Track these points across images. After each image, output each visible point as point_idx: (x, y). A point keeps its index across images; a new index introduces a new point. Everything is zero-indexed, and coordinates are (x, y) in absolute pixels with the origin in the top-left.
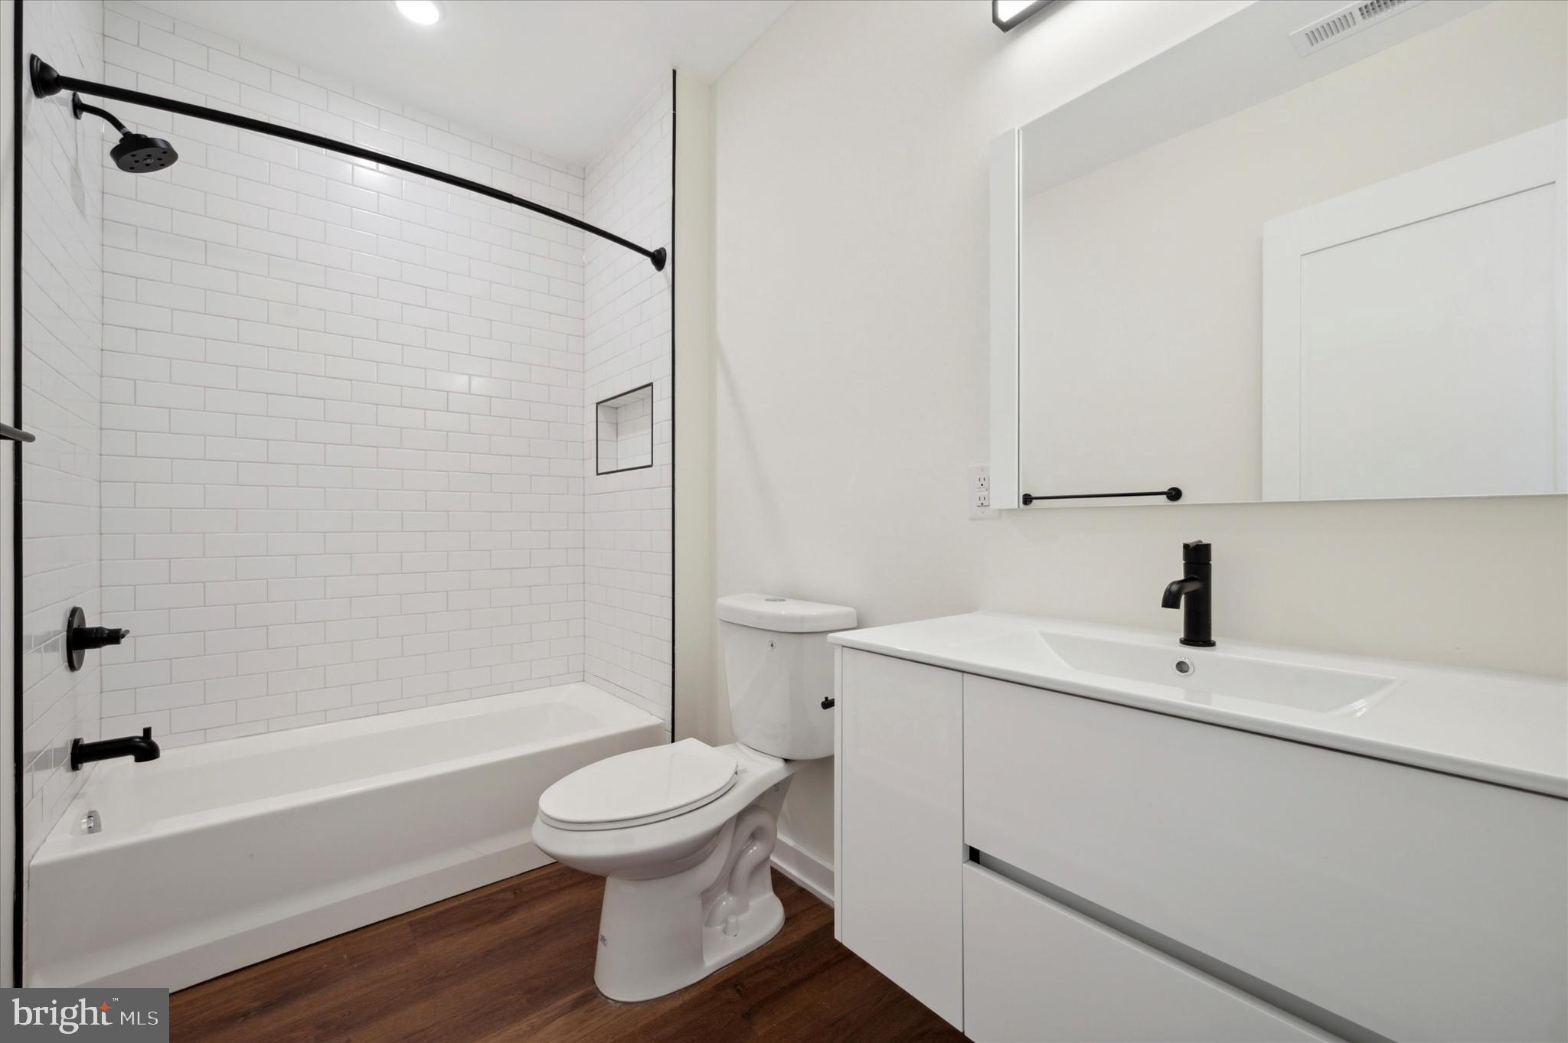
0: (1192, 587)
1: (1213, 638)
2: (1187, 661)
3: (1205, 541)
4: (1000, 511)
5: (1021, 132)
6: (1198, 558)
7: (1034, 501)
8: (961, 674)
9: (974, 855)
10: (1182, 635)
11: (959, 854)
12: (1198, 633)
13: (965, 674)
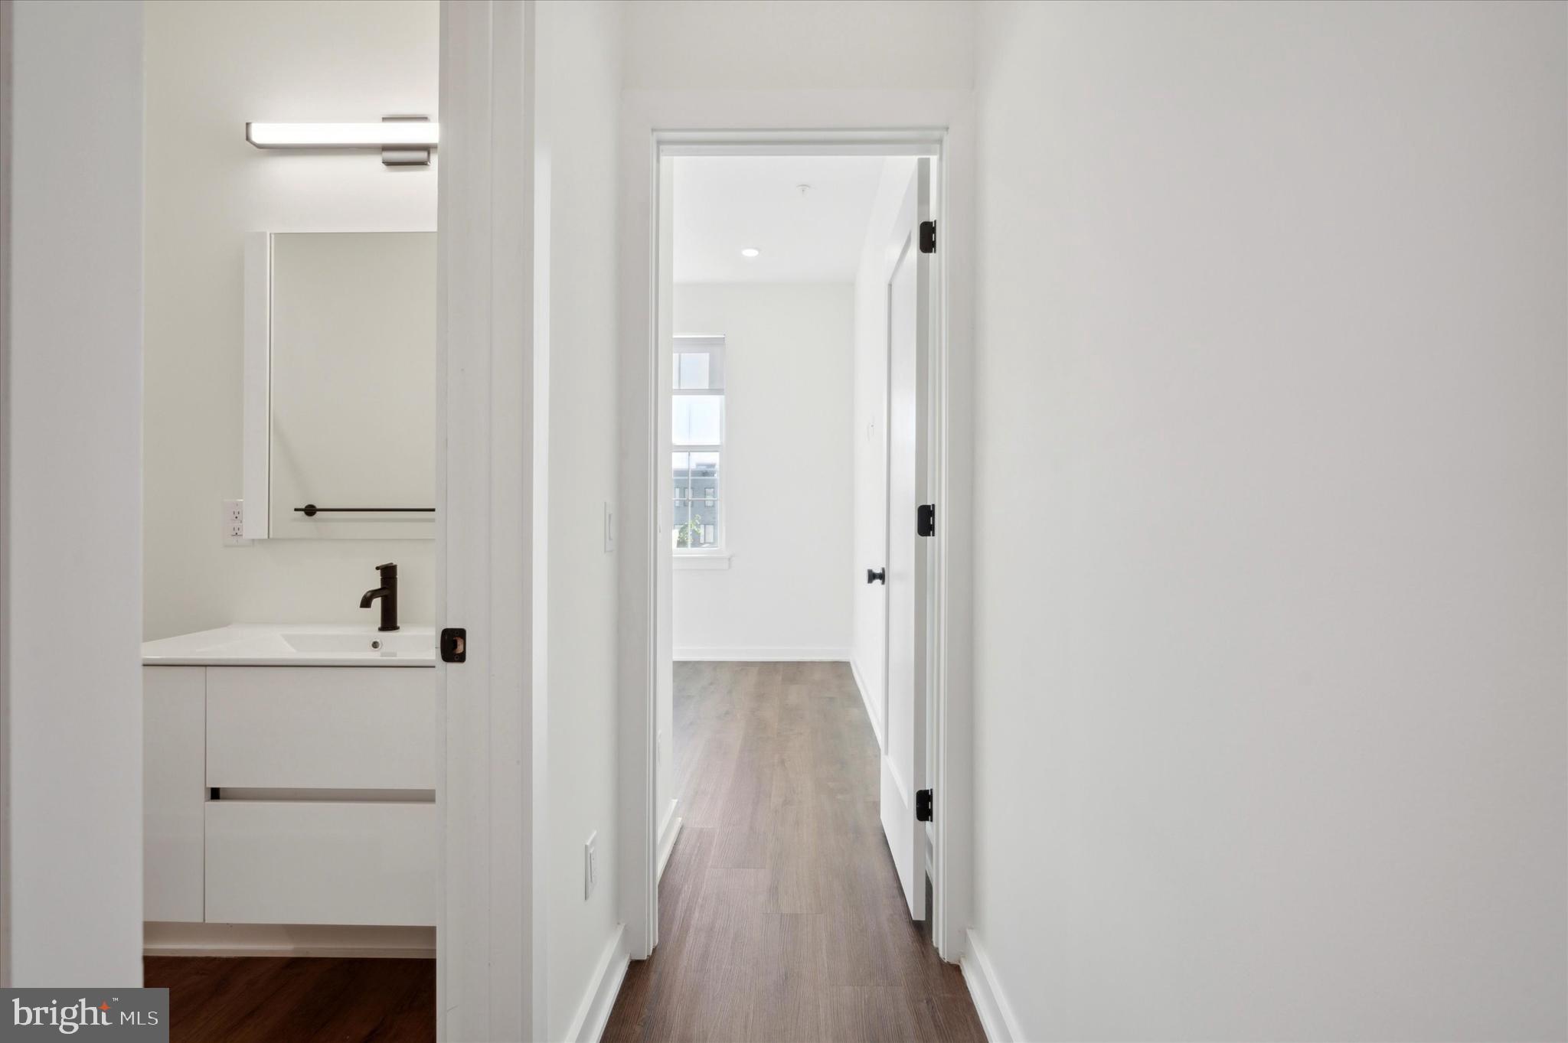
0: (385, 592)
1: (398, 625)
2: (378, 641)
3: (394, 564)
4: (253, 540)
5: (273, 236)
6: (389, 573)
7: (318, 513)
8: (204, 668)
9: (215, 794)
10: (380, 626)
11: (201, 794)
12: (389, 622)
13: (208, 668)
